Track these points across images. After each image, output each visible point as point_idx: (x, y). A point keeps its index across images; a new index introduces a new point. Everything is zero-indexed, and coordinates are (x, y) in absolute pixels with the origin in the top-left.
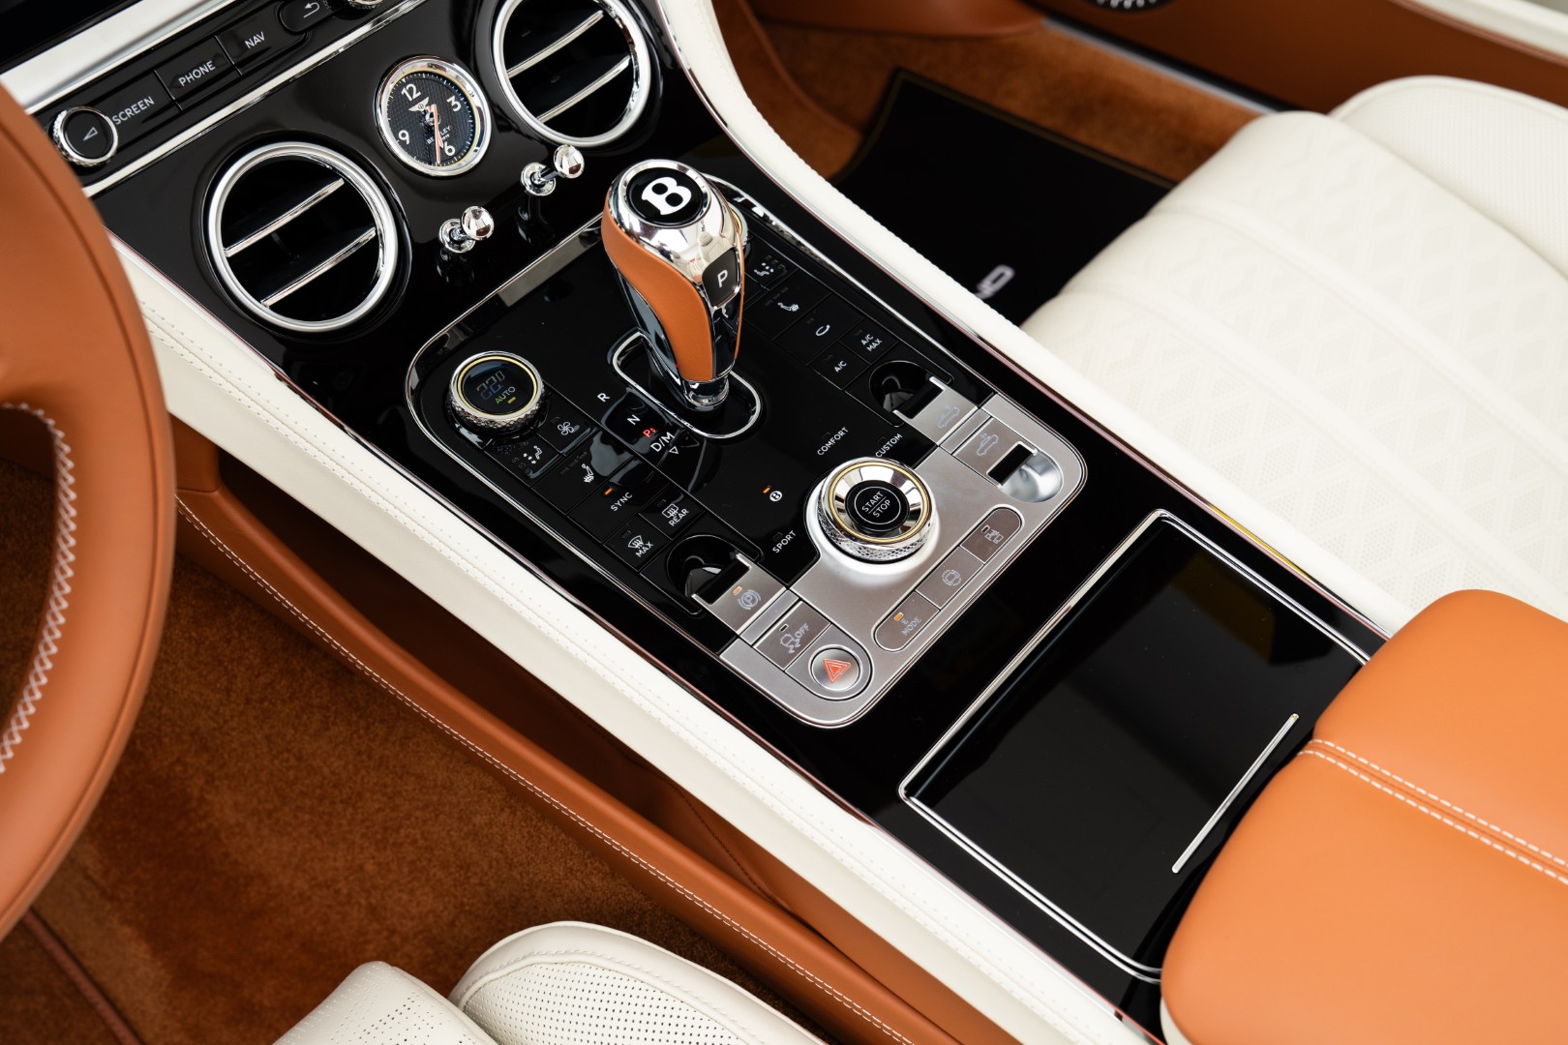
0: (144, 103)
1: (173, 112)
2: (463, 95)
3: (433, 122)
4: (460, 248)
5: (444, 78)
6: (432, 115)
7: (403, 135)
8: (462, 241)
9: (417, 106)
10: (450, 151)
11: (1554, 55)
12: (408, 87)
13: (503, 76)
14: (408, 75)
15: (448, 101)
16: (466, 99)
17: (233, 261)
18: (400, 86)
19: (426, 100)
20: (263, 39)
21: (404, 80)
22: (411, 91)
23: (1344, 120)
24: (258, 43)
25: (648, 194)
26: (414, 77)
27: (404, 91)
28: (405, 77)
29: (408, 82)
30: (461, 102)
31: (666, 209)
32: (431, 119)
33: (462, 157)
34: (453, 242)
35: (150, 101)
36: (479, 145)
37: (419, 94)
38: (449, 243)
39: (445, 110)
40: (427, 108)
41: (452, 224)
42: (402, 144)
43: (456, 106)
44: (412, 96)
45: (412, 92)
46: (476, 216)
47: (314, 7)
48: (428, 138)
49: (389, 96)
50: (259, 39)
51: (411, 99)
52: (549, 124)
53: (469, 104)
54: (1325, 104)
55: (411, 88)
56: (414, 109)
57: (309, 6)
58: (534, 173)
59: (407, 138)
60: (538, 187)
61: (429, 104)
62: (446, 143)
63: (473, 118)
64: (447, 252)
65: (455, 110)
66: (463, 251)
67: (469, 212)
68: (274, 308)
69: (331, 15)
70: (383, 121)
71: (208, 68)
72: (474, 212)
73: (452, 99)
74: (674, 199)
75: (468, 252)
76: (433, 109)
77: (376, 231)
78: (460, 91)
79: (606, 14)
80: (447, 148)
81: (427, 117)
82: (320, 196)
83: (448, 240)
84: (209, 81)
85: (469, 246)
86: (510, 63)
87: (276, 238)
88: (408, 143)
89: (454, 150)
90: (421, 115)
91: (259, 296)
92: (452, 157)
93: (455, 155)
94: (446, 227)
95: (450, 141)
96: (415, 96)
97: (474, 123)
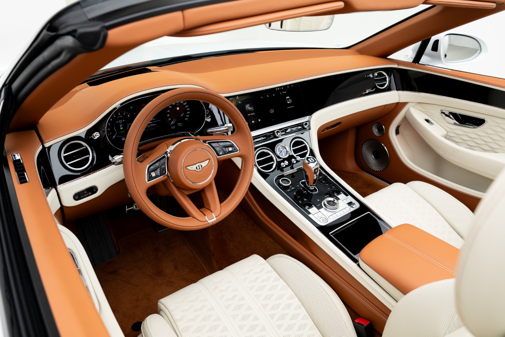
11: (439, 183)
13: (292, 149)
23: (407, 185)
33: (285, 156)
54: (405, 183)
74: (312, 160)
77: (274, 162)
78: (286, 149)
79: (305, 144)
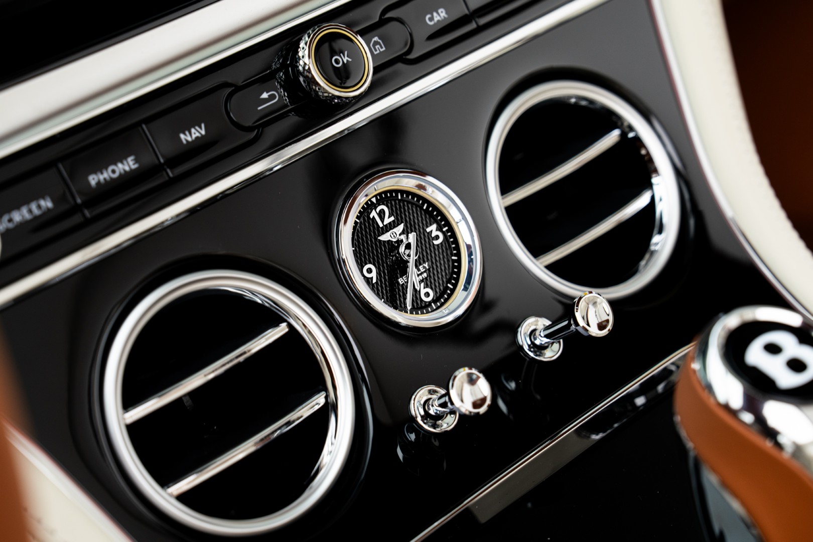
0: (39, 207)
1: (76, 219)
2: (448, 224)
3: (409, 255)
4: (435, 426)
5: (425, 200)
6: (408, 246)
7: (369, 271)
8: (439, 417)
9: (388, 234)
10: (427, 295)
12: (378, 209)
13: (497, 203)
14: (380, 194)
15: (428, 230)
16: (451, 229)
17: (133, 430)
18: (369, 206)
19: (401, 227)
20: (203, 132)
21: (374, 200)
22: (381, 214)
24: (197, 138)
25: (755, 355)
26: (385, 197)
27: (374, 214)
28: (376, 196)
29: (379, 202)
30: (443, 233)
31: (787, 379)
32: (407, 252)
33: (442, 305)
34: (427, 416)
35: (46, 204)
36: (466, 289)
37: (392, 218)
38: (422, 417)
39: (424, 240)
40: (403, 237)
41: (431, 392)
42: (368, 281)
43: (437, 237)
44: (382, 220)
45: (383, 216)
46: (472, 381)
47: (272, 97)
48: (401, 277)
49: (355, 219)
50: (197, 132)
51: (381, 225)
52: (552, 268)
53: (454, 235)
55: (382, 211)
56: (385, 237)
57: (265, 95)
58: (535, 330)
59: (374, 275)
60: (541, 348)
61: (405, 232)
62: (422, 284)
63: (459, 255)
64: (418, 430)
65: (436, 242)
66: (437, 431)
67: (462, 374)
68: (183, 498)
69: (290, 111)
70: (346, 249)
71: (129, 165)
72: (470, 376)
73: (434, 227)
74: (795, 365)
75: (446, 433)
76: (412, 238)
77: (326, 397)
78: (445, 218)
79: (623, 135)
80: (423, 291)
81: (402, 249)
82: (245, 353)
83: (422, 413)
84: (127, 180)
85: (448, 423)
86: (506, 188)
87: (188, 402)
88: (374, 281)
89: (432, 294)
90: (393, 246)
91: (164, 481)
92: (430, 303)
93: (434, 301)
94: (422, 395)
95: (426, 282)
96: (387, 221)
97: (459, 261)
